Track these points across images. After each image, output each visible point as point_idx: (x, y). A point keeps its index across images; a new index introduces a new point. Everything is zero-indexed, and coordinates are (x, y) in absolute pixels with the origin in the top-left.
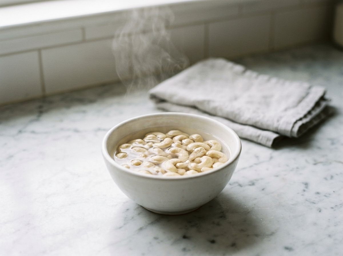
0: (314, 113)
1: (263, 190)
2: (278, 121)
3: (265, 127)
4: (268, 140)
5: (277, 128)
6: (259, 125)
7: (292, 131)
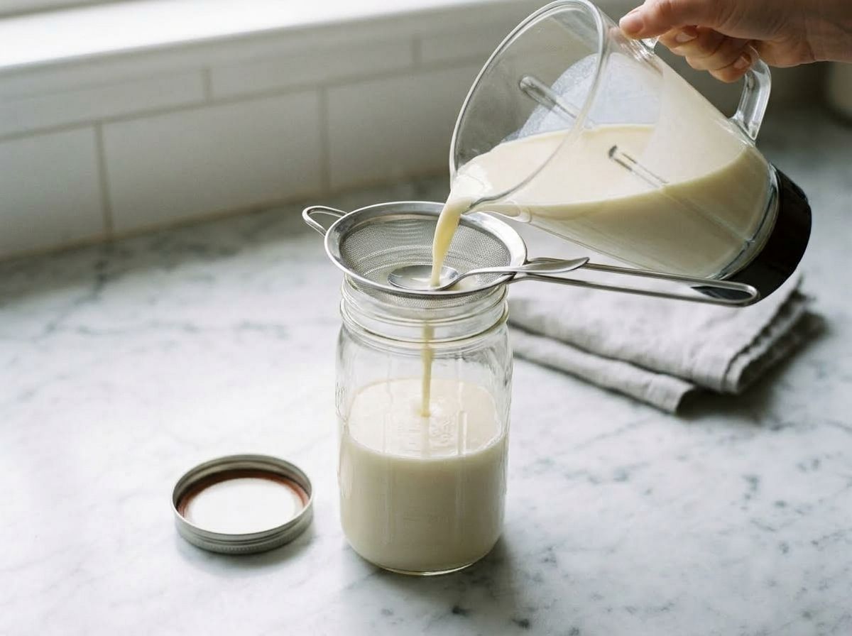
0: (777, 332)
1: (649, 492)
2: (692, 354)
3: (661, 367)
4: (668, 395)
5: (690, 372)
6: (646, 362)
7: (725, 381)
